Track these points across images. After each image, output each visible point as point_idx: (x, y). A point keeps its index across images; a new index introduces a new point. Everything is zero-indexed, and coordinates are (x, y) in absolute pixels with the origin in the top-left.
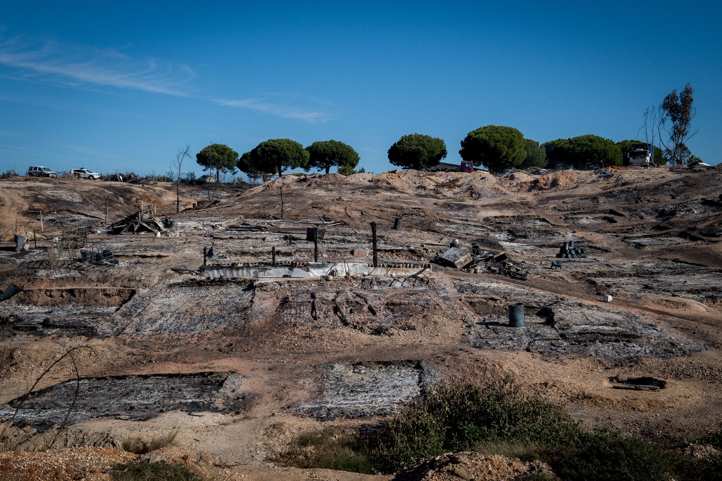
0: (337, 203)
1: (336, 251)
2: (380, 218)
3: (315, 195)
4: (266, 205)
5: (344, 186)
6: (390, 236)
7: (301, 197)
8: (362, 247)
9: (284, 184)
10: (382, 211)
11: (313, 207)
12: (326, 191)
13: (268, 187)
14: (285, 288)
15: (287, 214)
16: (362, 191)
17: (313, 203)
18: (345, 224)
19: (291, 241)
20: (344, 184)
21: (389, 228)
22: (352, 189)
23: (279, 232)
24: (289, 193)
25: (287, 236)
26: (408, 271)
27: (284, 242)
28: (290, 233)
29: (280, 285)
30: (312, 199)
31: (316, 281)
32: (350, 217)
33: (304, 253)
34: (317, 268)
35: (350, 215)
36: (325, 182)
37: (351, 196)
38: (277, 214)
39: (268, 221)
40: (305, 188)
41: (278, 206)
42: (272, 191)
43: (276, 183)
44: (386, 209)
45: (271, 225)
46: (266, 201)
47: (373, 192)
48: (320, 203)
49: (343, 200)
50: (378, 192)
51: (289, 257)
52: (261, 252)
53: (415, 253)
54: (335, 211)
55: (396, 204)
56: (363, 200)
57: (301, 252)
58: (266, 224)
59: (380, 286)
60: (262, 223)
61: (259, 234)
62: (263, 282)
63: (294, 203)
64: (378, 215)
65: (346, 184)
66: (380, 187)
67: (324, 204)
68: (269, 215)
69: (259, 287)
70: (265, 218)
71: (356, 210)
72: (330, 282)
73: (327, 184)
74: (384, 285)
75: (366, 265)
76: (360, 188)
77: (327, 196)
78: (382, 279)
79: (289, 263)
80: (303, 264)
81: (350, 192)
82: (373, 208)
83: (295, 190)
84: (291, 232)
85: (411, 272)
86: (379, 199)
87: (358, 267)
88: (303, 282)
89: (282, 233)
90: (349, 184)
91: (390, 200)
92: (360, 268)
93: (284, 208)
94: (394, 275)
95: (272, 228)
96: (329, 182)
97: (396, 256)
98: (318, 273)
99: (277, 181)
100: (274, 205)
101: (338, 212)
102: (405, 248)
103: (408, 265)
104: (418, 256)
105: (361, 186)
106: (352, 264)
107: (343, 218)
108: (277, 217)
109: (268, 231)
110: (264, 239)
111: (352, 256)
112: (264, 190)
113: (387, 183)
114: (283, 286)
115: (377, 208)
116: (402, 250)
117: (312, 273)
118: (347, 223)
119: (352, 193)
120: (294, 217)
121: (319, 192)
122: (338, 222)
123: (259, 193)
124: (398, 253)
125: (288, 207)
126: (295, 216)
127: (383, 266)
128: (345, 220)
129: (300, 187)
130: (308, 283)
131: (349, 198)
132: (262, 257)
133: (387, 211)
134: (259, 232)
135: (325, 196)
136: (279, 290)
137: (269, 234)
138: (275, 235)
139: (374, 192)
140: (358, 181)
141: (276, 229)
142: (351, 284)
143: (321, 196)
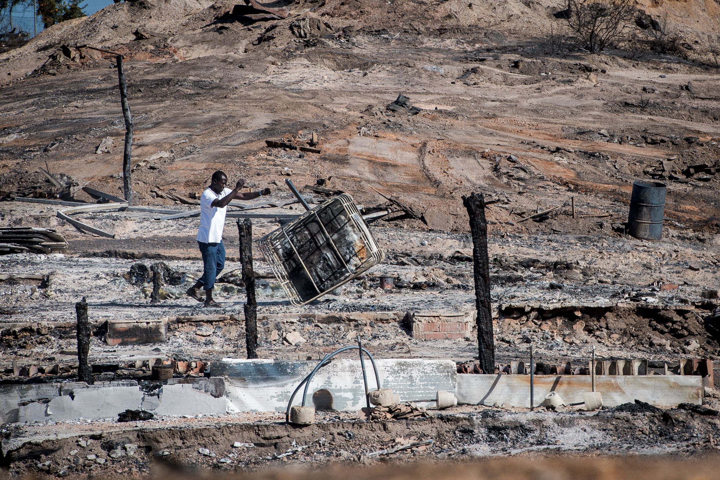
0: (386, 125)
1: (338, 320)
2: (576, 189)
3: (285, 88)
4: (55, 138)
5: (429, 42)
6: (601, 264)
7: (218, 98)
8: (447, 303)
9: (139, 36)
10: (590, 155)
11: (271, 145)
12: (340, 67)
13: (67, 53)
14: (127, 457)
15: (151, 177)
16: (516, 65)
17: (276, 123)
18: (408, 215)
19: (156, 287)
20: (430, 33)
21: (607, 229)
22: (465, 58)
23: (109, 254)
24: (160, 83)
25: (142, 268)
26: (617, 388)
27: (131, 291)
28: (158, 256)
29: (109, 447)
30: (272, 110)
31: (248, 427)
32: (437, 184)
33: (207, 329)
34: (255, 381)
35: (438, 175)
36: (339, 23)
37: (459, 87)
38: (105, 179)
39: (63, 210)
40: (240, 55)
41: (109, 141)
42: (85, 73)
43: (105, 33)
44: (614, 147)
45: (79, 228)
46: (54, 122)
47: (564, 68)
48: (305, 126)
49: (416, 111)
50: (587, 69)
51: (147, 348)
52: (30, 330)
53: (664, 320)
54: (372, 162)
55: (668, 121)
56: (513, 105)
57: (198, 323)
58: (54, 222)
59: (501, 445)
60: (37, 220)
61: (24, 263)
62: (39, 439)
63: (186, 125)
64: (570, 175)
65: (441, 32)
66: (602, 45)
67: (325, 130)
68: (70, 184)
69: (21, 459)
70: (51, 195)
71: (470, 153)
72: (307, 432)
73: (346, 32)
74: (515, 441)
75: (447, 367)
76: (505, 50)
77: (341, 92)
78: (507, 418)
79: (145, 364)
80: (202, 369)
81: (456, 69)
82: (553, 145)
83: (193, 66)
84: (163, 252)
85: (627, 389)
86: (589, 101)
87: (415, 374)
88: (198, 433)
89: (125, 256)
90: (457, 30)
91: (643, 106)
92: (426, 377)
93: (134, 152)
94: (558, 400)
95: (81, 237)
96: (357, 24)
97: (584, 336)
98: (259, 399)
99: (109, 20)
100: (90, 138)
101: (385, 165)
102: (623, 304)
103: (621, 365)
104: (675, 334)
105: (510, 41)
106: (391, 362)
107: (405, 189)
108: (106, 189)
109: (61, 249)
110: (44, 283)
111: (405, 339)
112: (44, 69)
113: (640, 23)
114: (118, 453)
115: (572, 145)
116: (609, 309)
117: (237, 399)
118: (417, 210)
119: (467, 72)
120: (182, 192)
121: (307, 73)
122: (378, 209)
123: (17, 84)
124: (594, 324)
125: (158, 145)
126: (187, 184)
127: (521, 370)
128: (407, 199)
129: (220, 52)
130: (220, 438)
131: (446, 99)
132: (38, 349)
133: (616, 155)
134: (21, 256)
135: (331, 94)
136: (105, 467)
137: (68, 263)
138: (91, 265)
139: (570, 69)
140: (500, 14)
141: (98, 244)
142: (387, 438)
143: (314, 94)
